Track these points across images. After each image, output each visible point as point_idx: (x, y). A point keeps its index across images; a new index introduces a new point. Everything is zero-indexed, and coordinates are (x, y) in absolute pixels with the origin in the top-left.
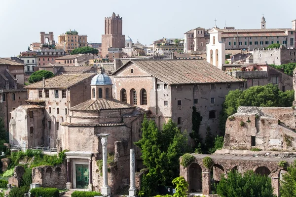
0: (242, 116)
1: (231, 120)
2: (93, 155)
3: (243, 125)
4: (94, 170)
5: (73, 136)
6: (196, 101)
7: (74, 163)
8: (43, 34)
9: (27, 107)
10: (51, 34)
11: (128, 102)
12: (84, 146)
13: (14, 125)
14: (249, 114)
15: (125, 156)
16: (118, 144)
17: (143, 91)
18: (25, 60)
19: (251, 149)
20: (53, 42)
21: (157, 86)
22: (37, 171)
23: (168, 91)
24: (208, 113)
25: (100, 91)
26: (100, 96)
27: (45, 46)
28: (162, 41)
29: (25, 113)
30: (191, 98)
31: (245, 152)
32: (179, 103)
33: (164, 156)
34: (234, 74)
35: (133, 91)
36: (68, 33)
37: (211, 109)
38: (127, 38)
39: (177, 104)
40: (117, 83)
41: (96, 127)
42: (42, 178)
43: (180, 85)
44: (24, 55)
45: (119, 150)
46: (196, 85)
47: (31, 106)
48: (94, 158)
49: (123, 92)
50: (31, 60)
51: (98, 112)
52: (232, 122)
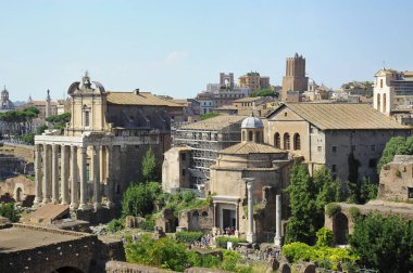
0: (398, 165)
1: (386, 169)
2: (239, 200)
3: (399, 175)
4: (241, 217)
5: (220, 180)
6: (353, 148)
7: (222, 208)
8: (222, 75)
9: (180, 149)
10: (231, 75)
11: (282, 147)
12: (232, 191)
13: (167, 167)
14: (406, 164)
15: (271, 204)
16: (267, 190)
17: (297, 136)
18: (202, 102)
19: (408, 202)
20: (232, 83)
21: (311, 130)
22: (183, 214)
23: (322, 136)
24: (367, 161)
25: (250, 133)
26: (250, 139)
27: (223, 88)
28: (351, 84)
29: (177, 155)
30: (349, 145)
31: (400, 204)
32: (334, 149)
33: (313, 205)
34: (400, 121)
35: (287, 136)
36: (249, 74)
37: (372, 157)
38: (310, 81)
39: (331, 150)
40: (271, 126)
41: (243, 171)
42: (189, 221)
43: (335, 131)
44: (201, 96)
45: (266, 197)
46: (354, 131)
47: (183, 148)
48: (240, 204)
49: (277, 136)
50: (208, 102)
51: (247, 156)
52: (386, 172)
